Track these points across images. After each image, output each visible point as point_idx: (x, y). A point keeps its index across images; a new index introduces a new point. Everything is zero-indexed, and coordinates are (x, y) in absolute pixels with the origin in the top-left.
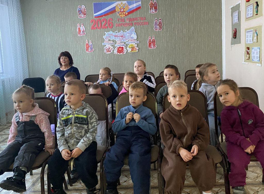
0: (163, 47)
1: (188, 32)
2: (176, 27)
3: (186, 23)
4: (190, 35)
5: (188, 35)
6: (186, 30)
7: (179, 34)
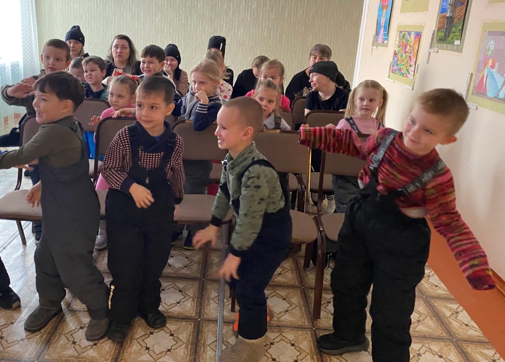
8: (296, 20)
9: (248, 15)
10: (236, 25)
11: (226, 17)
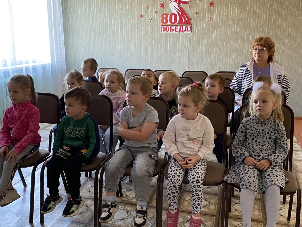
0: (231, 37)
1: (268, 20)
2: (252, 11)
3: (267, 6)
4: (271, 23)
5: (268, 24)
6: (266, 16)
7: (256, 21)
8: (260, 23)
9: (220, 21)
10: (211, 30)
11: (203, 24)
